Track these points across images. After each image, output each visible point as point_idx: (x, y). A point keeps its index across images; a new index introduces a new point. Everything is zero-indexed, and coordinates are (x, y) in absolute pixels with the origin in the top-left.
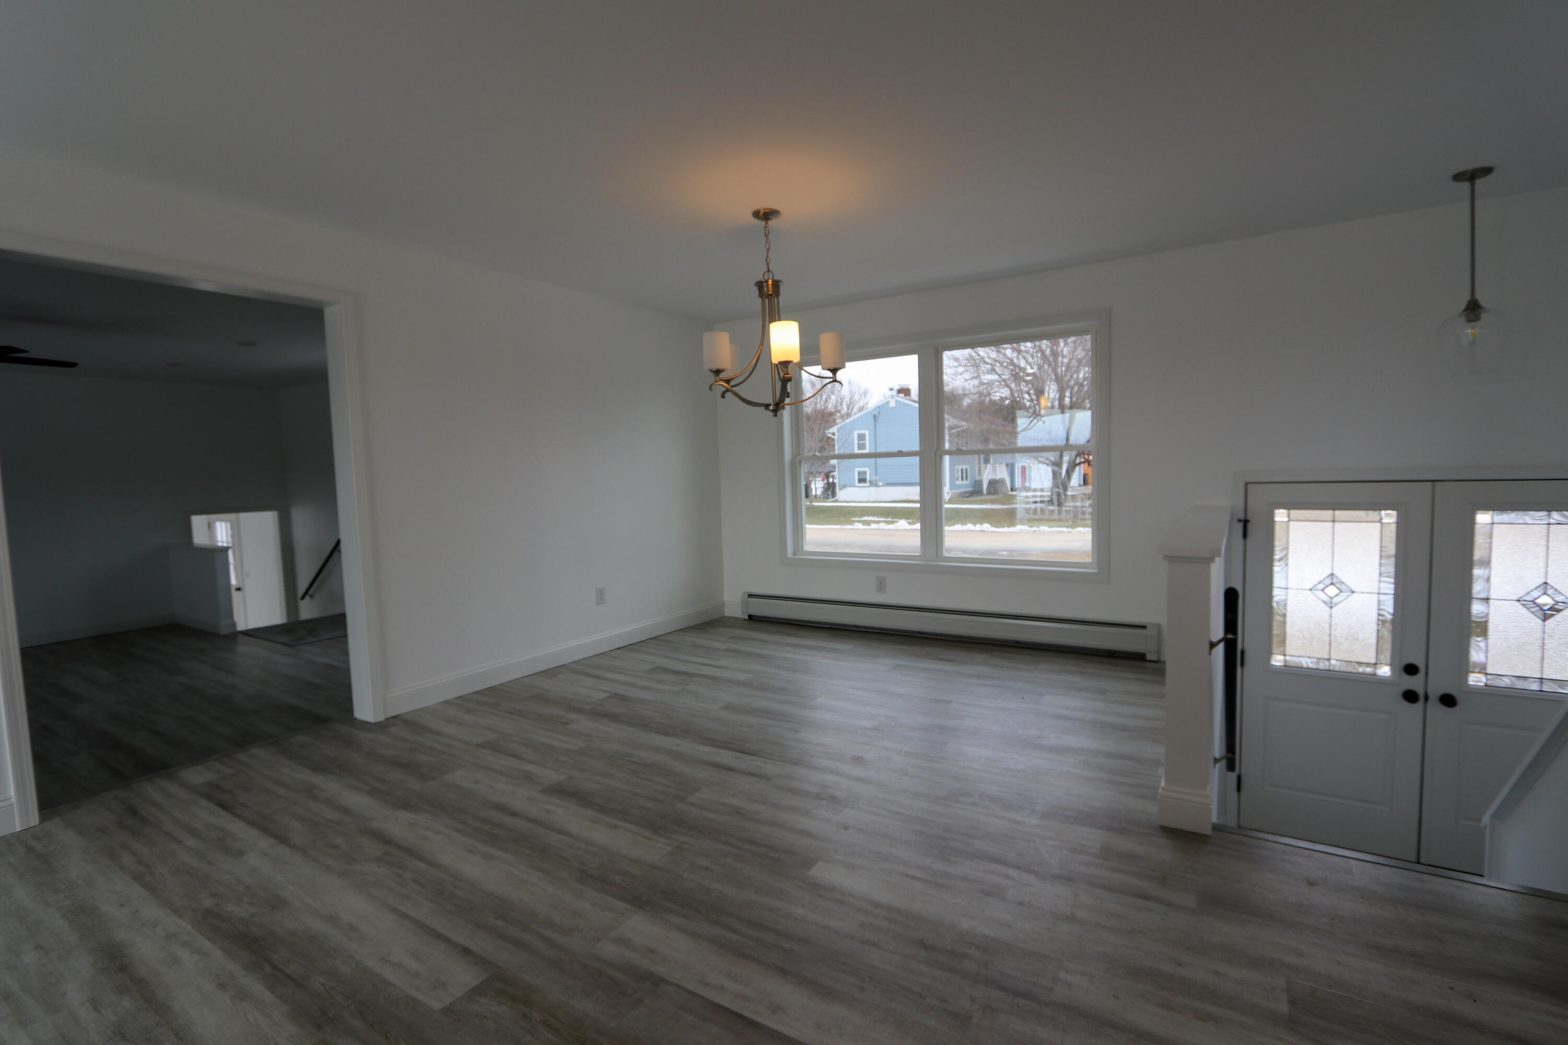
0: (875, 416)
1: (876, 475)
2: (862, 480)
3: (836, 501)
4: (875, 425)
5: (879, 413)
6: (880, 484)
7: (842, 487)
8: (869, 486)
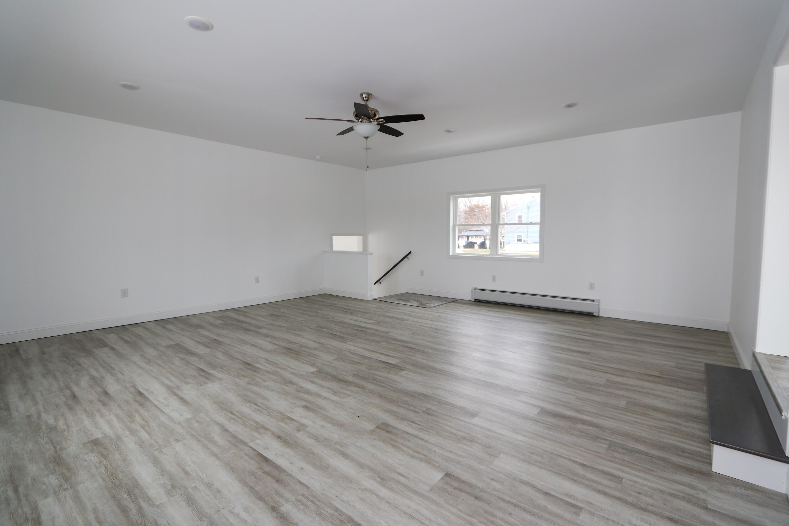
0: (528, 206)
1: (527, 238)
2: (519, 240)
3: (504, 250)
4: (528, 211)
5: (531, 205)
6: (529, 242)
7: (508, 243)
8: (524, 243)
